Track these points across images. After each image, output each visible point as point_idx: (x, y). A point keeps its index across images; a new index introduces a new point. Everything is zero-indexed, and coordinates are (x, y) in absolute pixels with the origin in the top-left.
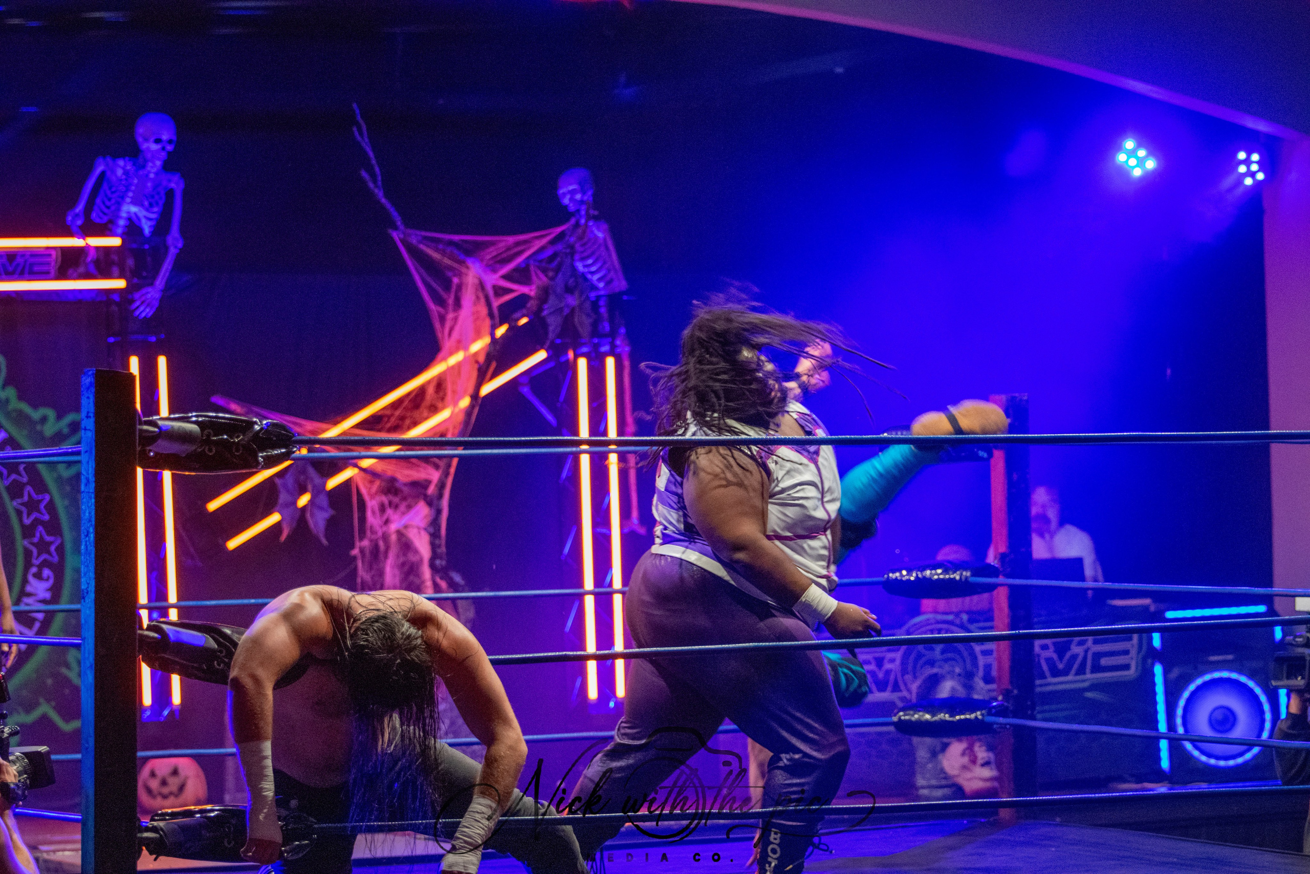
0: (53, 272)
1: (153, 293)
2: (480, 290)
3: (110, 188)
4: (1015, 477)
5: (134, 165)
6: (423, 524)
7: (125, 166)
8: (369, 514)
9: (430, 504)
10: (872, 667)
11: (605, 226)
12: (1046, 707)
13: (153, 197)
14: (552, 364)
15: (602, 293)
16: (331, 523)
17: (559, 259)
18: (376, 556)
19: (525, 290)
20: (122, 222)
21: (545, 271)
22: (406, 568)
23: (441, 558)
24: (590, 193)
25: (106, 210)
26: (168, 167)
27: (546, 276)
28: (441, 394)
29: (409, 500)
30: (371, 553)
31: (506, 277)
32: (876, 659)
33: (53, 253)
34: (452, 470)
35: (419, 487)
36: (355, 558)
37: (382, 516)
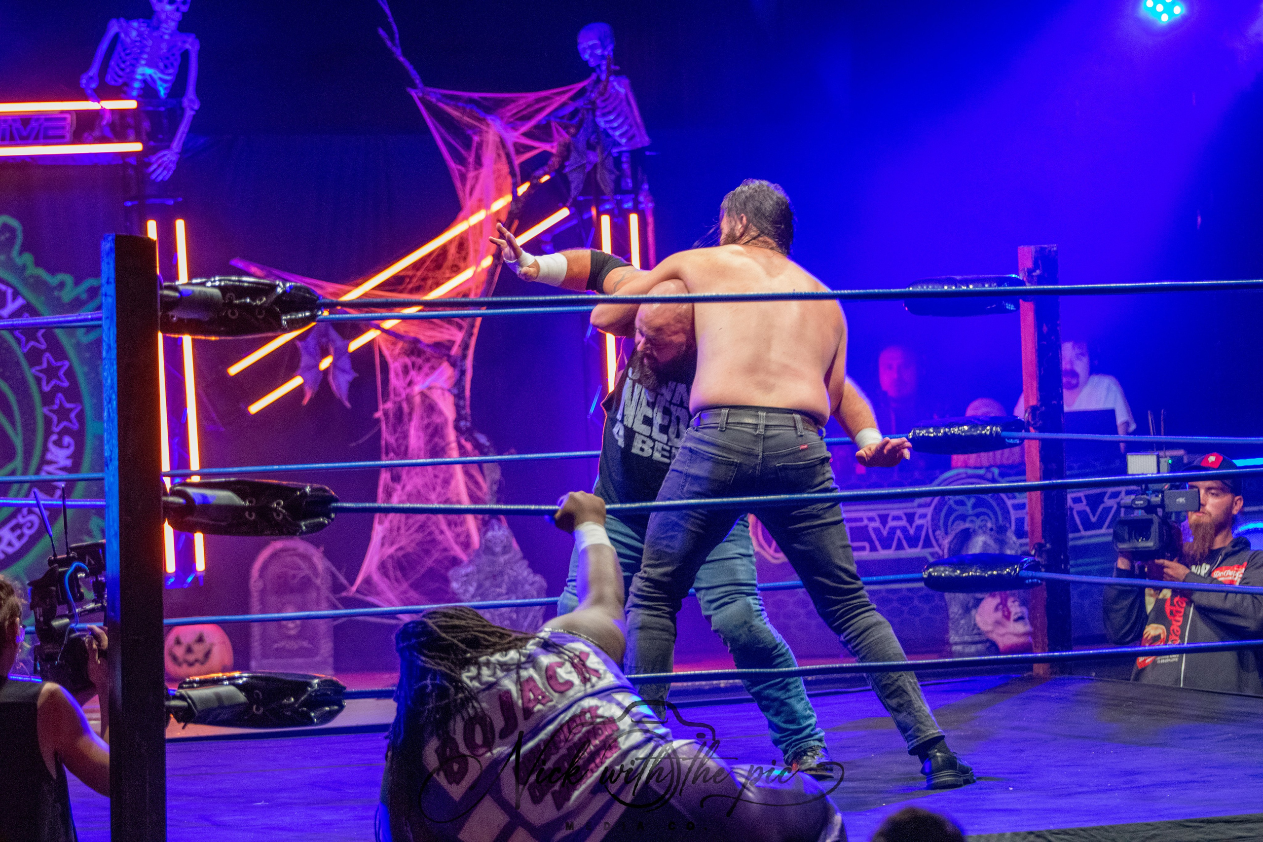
0: (69, 136)
1: (170, 156)
2: (500, 146)
3: (124, 50)
4: (1045, 329)
5: (148, 26)
6: (446, 386)
7: (140, 27)
8: (392, 375)
9: (453, 365)
10: (903, 523)
11: (626, 81)
12: (1080, 561)
13: (168, 58)
14: (574, 222)
15: (624, 149)
16: (354, 386)
17: (580, 115)
18: (399, 418)
19: (547, 147)
20: (137, 85)
21: (566, 128)
22: (430, 431)
23: (466, 420)
24: (610, 49)
25: (121, 73)
26: (183, 27)
27: (568, 133)
28: (463, 253)
29: (433, 360)
30: (395, 415)
31: (526, 135)
32: (906, 514)
33: (67, 116)
34: (476, 331)
35: (442, 349)
36: (378, 421)
37: (405, 378)
